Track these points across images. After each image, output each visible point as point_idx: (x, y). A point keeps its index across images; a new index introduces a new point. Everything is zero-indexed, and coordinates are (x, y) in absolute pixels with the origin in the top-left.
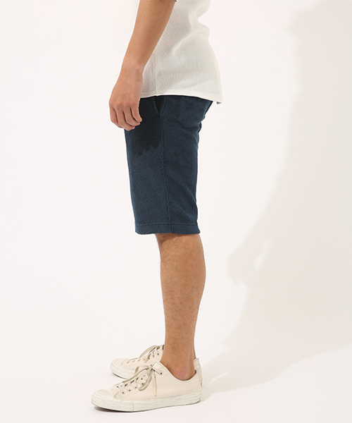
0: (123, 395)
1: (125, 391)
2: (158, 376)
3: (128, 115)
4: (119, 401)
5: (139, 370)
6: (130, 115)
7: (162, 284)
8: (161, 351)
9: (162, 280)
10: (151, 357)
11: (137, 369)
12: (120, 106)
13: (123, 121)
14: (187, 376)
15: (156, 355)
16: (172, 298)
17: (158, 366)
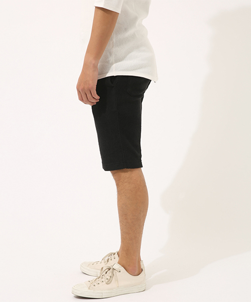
0: (94, 287)
1: (95, 284)
2: (118, 273)
3: (89, 96)
4: (92, 291)
5: (104, 269)
6: (90, 95)
7: (119, 209)
8: (116, 256)
9: (118, 207)
10: (109, 260)
11: (102, 268)
12: (83, 89)
13: (86, 99)
14: (137, 272)
15: (113, 259)
16: (126, 219)
17: (117, 266)
